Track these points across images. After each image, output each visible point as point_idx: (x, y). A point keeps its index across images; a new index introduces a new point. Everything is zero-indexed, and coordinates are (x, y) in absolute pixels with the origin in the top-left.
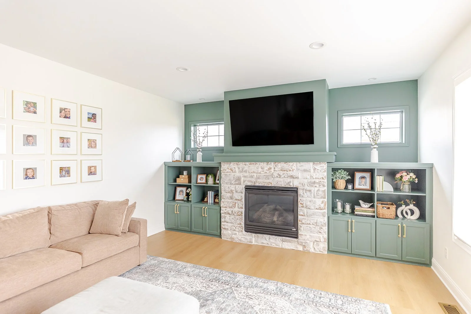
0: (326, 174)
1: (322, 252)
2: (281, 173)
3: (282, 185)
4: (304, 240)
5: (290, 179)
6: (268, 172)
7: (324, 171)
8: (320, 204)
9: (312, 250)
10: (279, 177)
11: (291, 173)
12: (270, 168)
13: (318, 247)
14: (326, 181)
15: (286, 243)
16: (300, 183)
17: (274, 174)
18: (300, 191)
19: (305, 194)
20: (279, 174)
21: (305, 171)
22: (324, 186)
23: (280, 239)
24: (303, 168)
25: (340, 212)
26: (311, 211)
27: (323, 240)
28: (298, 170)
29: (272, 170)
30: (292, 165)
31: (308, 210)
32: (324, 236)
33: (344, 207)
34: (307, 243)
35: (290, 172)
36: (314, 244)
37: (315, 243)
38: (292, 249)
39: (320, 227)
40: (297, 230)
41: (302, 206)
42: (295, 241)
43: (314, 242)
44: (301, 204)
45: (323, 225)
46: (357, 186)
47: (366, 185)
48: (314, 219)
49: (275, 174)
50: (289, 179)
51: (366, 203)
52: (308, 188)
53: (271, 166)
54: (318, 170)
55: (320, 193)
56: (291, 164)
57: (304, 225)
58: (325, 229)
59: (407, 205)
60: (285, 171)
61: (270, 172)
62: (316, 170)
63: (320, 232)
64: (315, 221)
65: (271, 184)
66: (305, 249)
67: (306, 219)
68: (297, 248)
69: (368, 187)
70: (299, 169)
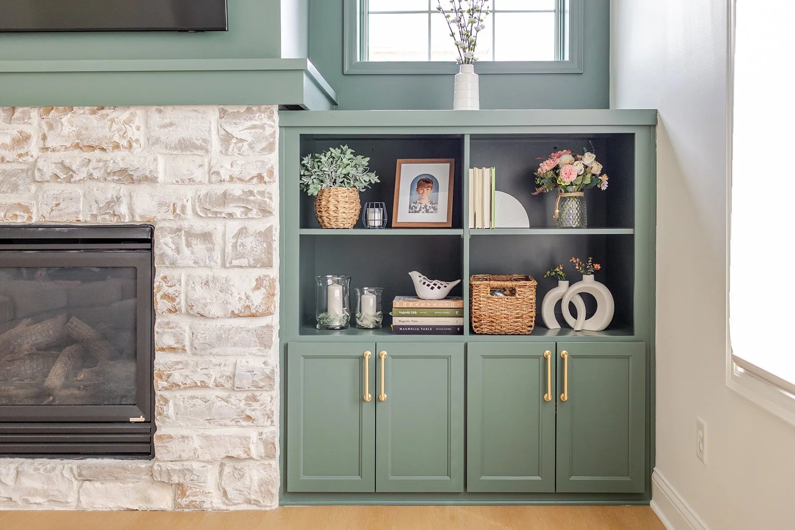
0: (273, 159)
1: (257, 502)
2: (75, 159)
3: (81, 218)
4: (180, 460)
5: (118, 187)
6: (10, 155)
7: (264, 144)
8: (250, 293)
9: (215, 502)
10: (62, 176)
11: (118, 159)
12: (23, 139)
13: (239, 485)
14: (274, 188)
15: (98, 484)
16: (161, 205)
17: (40, 164)
18: (162, 241)
19: (186, 251)
20: (67, 162)
21: (185, 146)
22: (265, 212)
23: (71, 469)
24: (175, 135)
25: (337, 324)
26: (211, 324)
27: (263, 451)
28: (153, 141)
29: (34, 147)
30: (128, 122)
31: (200, 323)
32: (265, 430)
33: (352, 304)
34: (191, 471)
35: (117, 152)
36: (221, 473)
37: (227, 470)
38: (128, 510)
39: (250, 394)
40: (150, 421)
41: (169, 305)
42: (141, 471)
43: (222, 465)
44: (166, 296)
45: (262, 384)
46: (403, 214)
47: (435, 209)
48: (221, 360)
49: (48, 167)
50: (113, 185)
51: (435, 282)
52: (199, 226)
53: (27, 129)
54: (242, 140)
55: (250, 242)
56: (122, 115)
57: (178, 394)
58: (272, 398)
59: (573, 278)
60: (92, 148)
61: (20, 155)
62: (234, 141)
63: (249, 418)
64: (229, 371)
65: (27, 209)
66: (184, 501)
67: (187, 365)
68: (148, 500)
69: (441, 215)
70: (157, 141)
